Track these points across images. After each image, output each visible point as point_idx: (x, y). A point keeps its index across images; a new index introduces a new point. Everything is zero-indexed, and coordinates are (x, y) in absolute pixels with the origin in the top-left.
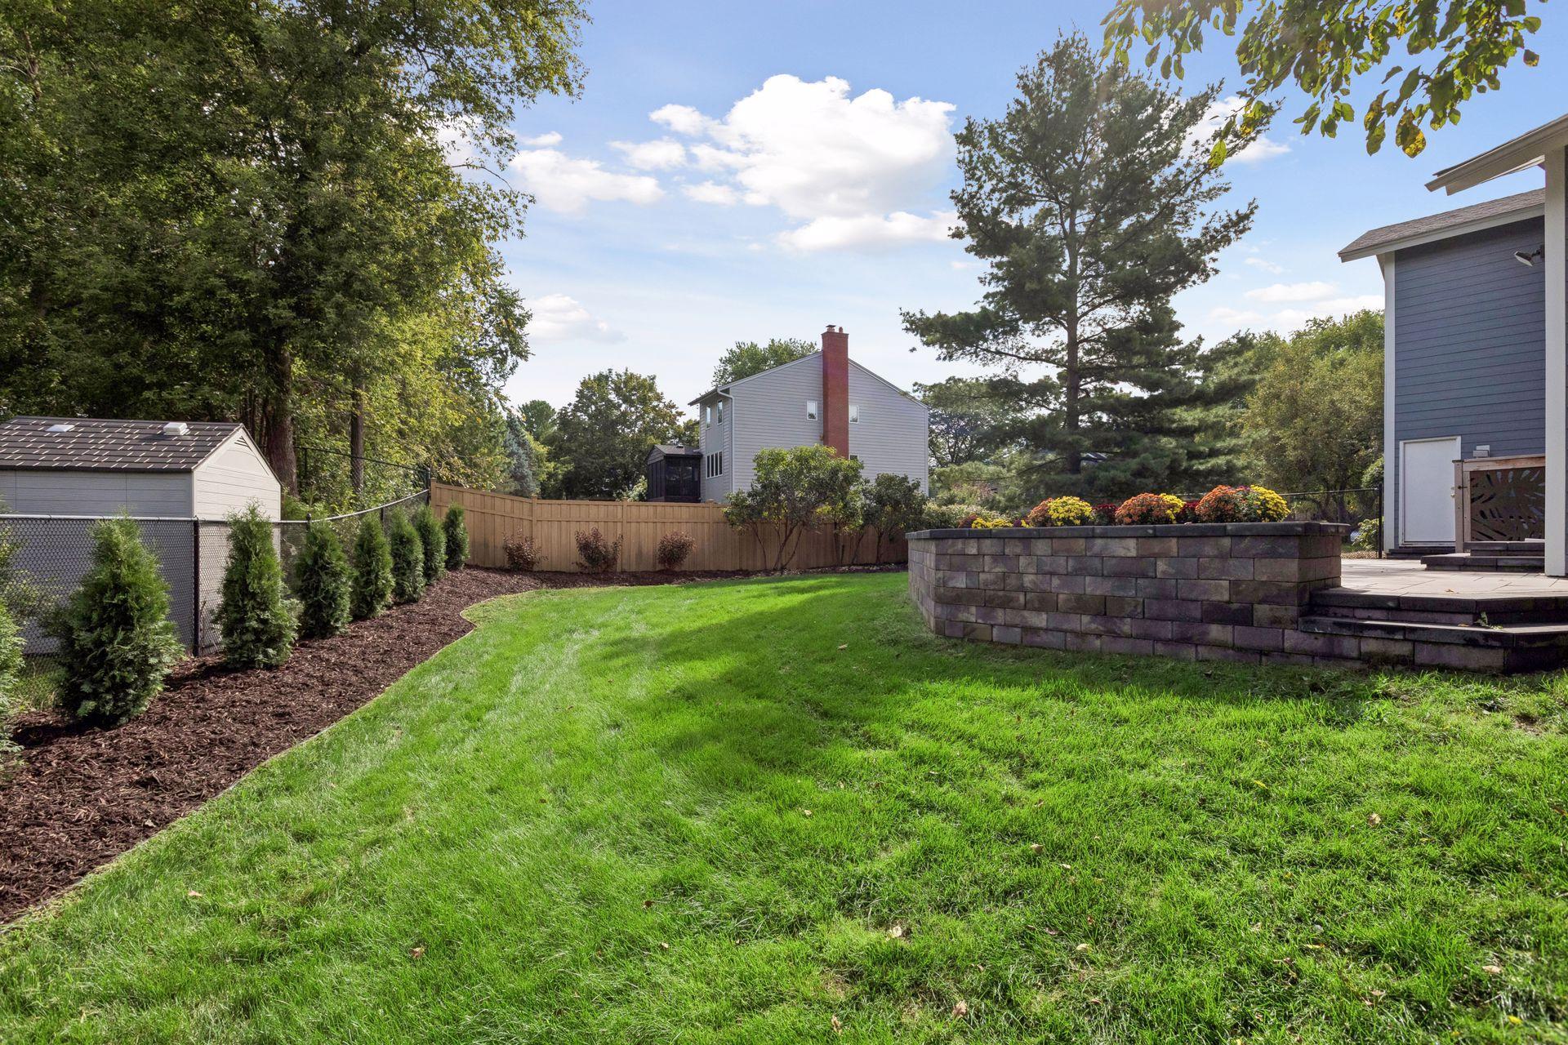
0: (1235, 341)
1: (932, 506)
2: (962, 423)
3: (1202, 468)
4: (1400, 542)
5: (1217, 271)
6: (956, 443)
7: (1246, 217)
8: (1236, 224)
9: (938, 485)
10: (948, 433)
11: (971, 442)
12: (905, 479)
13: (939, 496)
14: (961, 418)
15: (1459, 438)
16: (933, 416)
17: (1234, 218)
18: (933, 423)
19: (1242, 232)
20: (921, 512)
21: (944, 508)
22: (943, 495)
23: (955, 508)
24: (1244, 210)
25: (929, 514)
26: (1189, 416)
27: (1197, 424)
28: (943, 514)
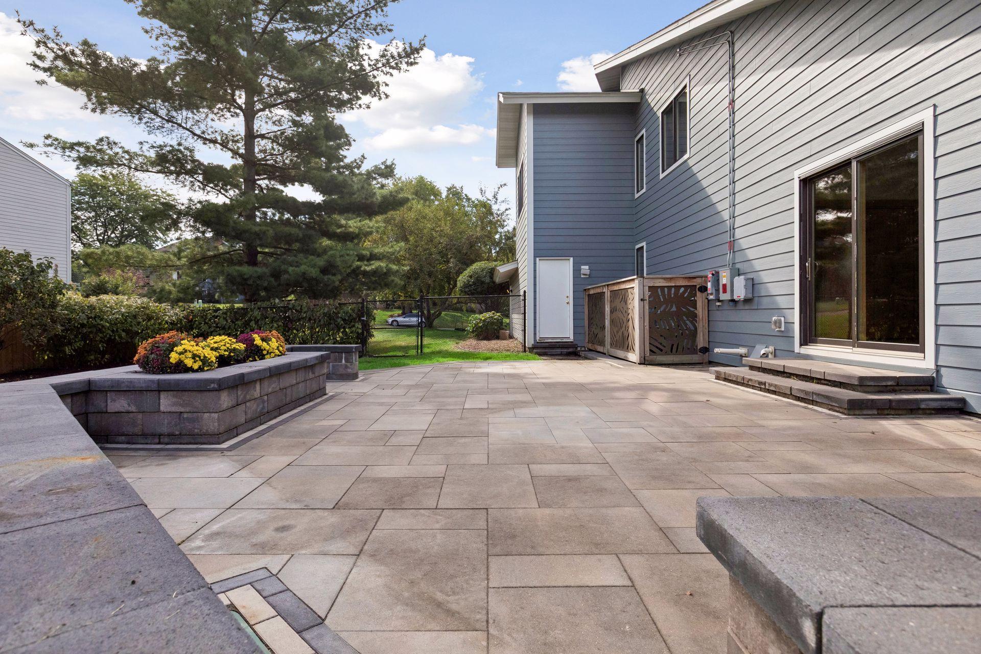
0: (383, 167)
1: (74, 296)
2: (112, 214)
3: (368, 269)
4: (538, 338)
5: (387, 96)
6: (106, 231)
7: (417, 51)
8: (408, 55)
9: (85, 270)
10: (96, 221)
11: (122, 232)
12: (27, 256)
13: (86, 281)
14: (111, 209)
15: (572, 259)
16: (79, 202)
17: (408, 49)
18: (77, 209)
19: (412, 64)
20: (54, 305)
21: (93, 299)
22: (91, 280)
23: (108, 299)
24: (416, 45)
25: (68, 307)
26: (353, 224)
27: (357, 231)
28: (92, 307)
